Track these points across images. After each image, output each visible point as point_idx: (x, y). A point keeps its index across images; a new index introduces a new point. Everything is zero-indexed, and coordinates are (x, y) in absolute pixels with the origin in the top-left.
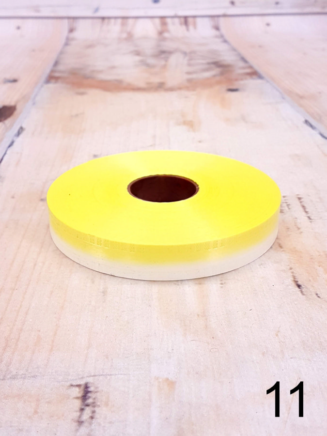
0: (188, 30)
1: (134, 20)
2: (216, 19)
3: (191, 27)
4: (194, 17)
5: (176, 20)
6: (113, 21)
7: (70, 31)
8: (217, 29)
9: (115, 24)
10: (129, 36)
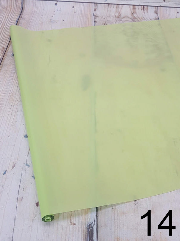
0: (144, 13)
1: (122, 5)
2: (157, 7)
3: (145, 11)
4: (148, 6)
5: (140, 7)
6: (113, 5)
7: (95, 10)
8: (157, 13)
9: (114, 7)
10: (119, 14)
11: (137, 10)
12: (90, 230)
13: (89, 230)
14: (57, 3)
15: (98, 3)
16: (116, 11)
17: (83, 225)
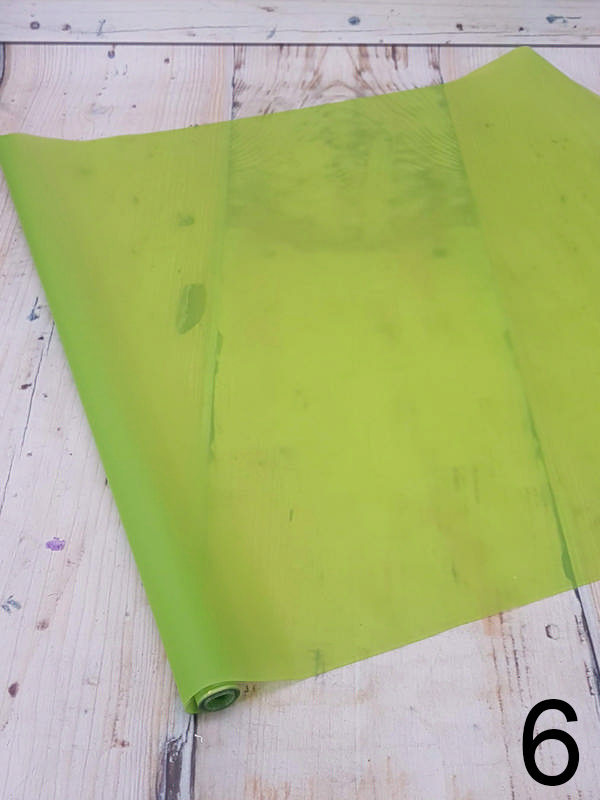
0: (396, 68)
1: (324, 48)
2: (437, 48)
3: (400, 63)
4: (406, 45)
5: (383, 49)
6: (295, 48)
7: (237, 66)
8: (436, 67)
9: (297, 55)
10: (316, 77)
11: (373, 62)
12: (171, 760)
13: (168, 760)
14: (113, 53)
15: (246, 44)
16: (306, 69)
17: (151, 746)
